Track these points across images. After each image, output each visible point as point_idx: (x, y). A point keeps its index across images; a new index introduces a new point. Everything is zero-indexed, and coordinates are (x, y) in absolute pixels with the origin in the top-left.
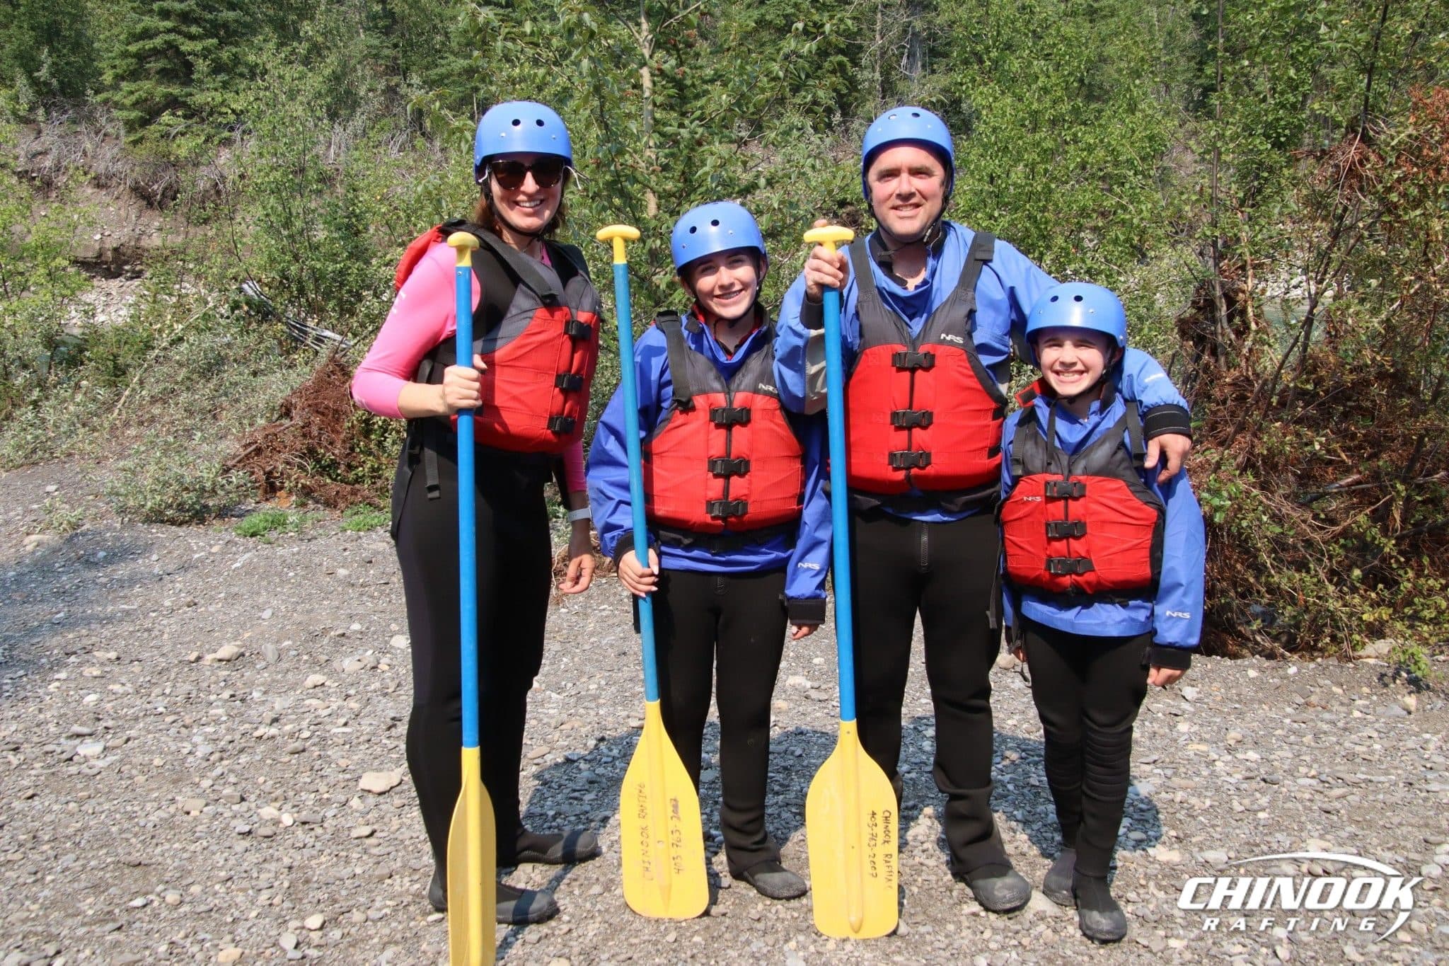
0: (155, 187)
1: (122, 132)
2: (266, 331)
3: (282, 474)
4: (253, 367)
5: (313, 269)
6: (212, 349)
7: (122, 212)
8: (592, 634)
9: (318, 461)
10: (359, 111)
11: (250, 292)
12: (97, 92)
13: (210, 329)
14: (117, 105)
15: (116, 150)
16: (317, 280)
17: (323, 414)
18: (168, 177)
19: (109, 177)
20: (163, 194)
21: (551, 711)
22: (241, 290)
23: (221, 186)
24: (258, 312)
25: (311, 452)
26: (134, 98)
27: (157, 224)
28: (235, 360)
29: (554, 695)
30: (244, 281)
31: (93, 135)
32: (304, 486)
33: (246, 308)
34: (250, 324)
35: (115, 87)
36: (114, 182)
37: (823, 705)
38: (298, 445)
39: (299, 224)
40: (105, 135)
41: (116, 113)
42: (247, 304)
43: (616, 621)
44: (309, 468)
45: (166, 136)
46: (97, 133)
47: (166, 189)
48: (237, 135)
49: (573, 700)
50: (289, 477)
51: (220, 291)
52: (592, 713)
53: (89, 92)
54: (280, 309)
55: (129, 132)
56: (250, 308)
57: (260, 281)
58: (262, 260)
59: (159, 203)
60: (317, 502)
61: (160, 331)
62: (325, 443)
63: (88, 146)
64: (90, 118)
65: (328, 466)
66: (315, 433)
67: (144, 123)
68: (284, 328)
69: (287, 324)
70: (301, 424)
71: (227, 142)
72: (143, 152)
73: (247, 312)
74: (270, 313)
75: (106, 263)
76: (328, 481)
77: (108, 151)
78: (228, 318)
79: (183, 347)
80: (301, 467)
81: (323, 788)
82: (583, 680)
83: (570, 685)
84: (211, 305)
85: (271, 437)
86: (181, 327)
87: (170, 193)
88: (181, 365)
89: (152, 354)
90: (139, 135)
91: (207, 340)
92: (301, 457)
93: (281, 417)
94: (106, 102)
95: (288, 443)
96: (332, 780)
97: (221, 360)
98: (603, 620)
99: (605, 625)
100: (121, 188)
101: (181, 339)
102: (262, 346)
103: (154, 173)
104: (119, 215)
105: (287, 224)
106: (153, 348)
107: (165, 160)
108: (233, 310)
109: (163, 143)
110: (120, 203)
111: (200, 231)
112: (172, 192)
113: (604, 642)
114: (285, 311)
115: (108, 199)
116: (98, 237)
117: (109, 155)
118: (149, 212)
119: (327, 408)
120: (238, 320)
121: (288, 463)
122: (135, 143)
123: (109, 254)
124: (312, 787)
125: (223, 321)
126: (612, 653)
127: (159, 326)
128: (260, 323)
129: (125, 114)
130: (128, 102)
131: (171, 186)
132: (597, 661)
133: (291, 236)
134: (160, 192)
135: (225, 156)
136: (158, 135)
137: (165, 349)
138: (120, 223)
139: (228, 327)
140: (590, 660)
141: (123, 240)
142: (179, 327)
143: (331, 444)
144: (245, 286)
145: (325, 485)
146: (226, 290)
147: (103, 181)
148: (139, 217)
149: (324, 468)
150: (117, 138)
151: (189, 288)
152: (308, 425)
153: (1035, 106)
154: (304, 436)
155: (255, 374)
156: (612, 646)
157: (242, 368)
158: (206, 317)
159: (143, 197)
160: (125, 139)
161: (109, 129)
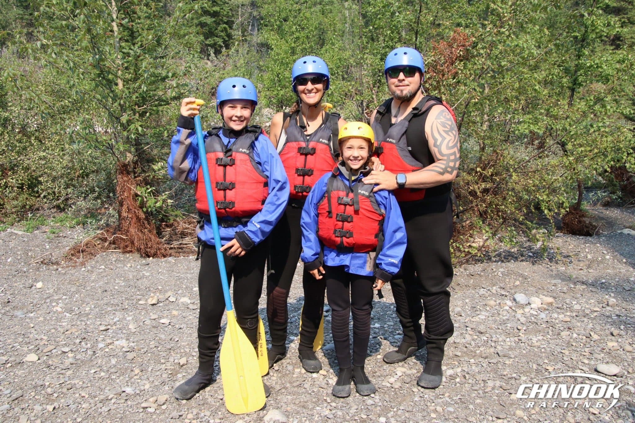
8: (93, 282)
21: (64, 324)
29: (68, 315)
37: (194, 312)
43: (105, 274)
49: (77, 316)
52: (83, 323)
82: (84, 306)
83: (77, 309)
98: (99, 274)
99: (100, 276)
113: (97, 285)
126: (100, 291)
132: (92, 295)
140: (88, 295)
153: (293, 45)
156: (100, 287)
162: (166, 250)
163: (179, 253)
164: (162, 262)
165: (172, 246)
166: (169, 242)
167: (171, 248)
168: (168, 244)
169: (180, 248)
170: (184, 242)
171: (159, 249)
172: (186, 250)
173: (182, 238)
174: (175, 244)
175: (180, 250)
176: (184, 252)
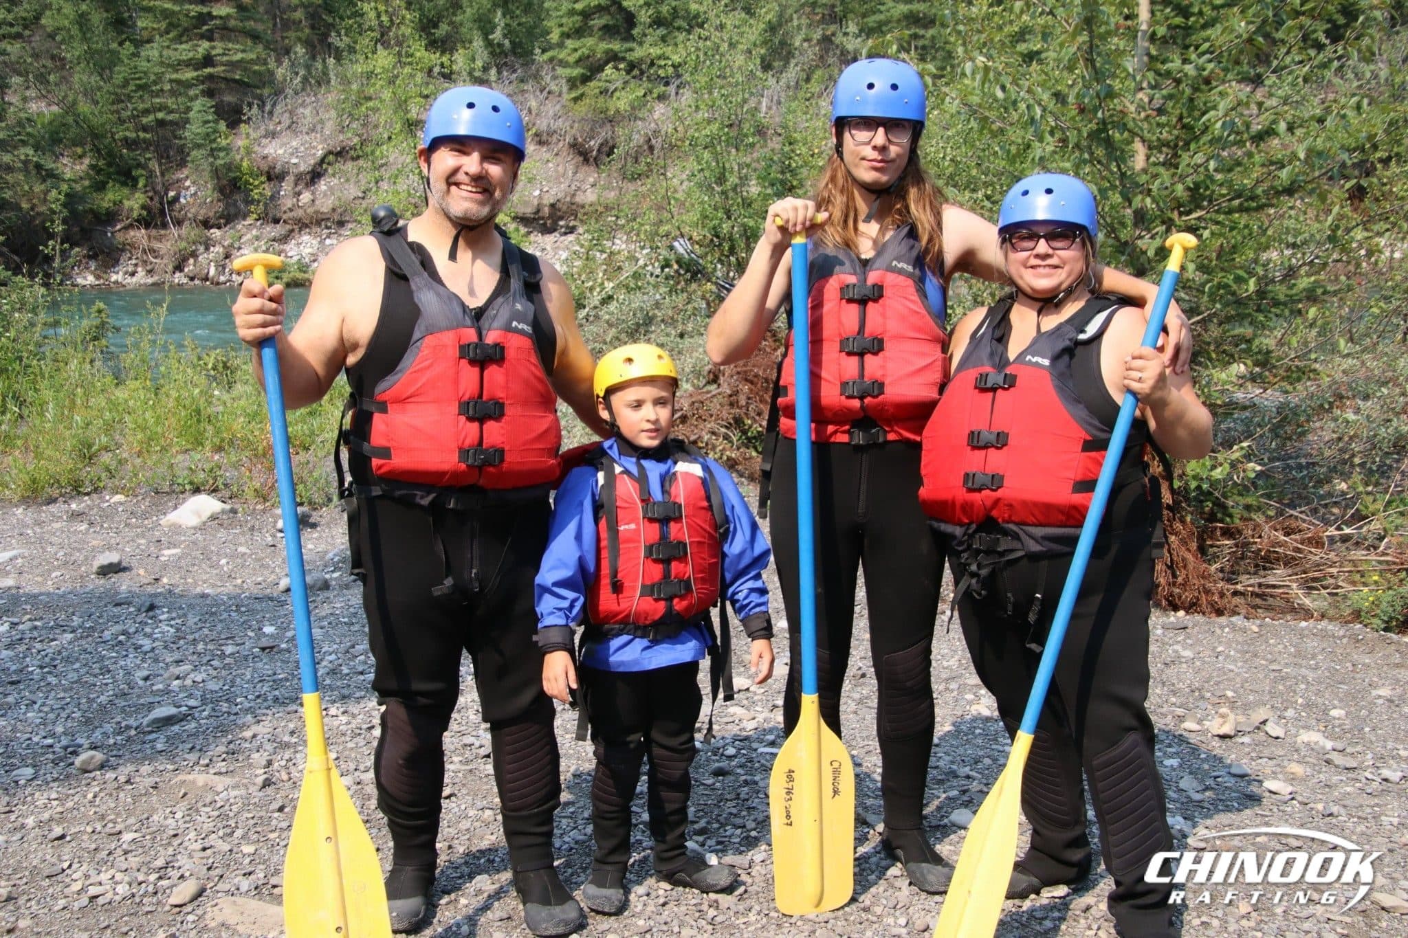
0: (592, 143)
1: (565, 89)
2: (695, 291)
3: (707, 444)
4: (680, 328)
5: (744, 225)
6: (642, 309)
7: (560, 169)
9: (744, 432)
11: (681, 250)
12: (544, 51)
13: (640, 288)
14: (561, 63)
15: (558, 107)
16: (748, 239)
17: (752, 382)
18: (604, 133)
19: (551, 134)
20: (599, 151)
22: (672, 248)
23: (653, 141)
24: (687, 271)
25: (738, 421)
26: (577, 55)
27: (591, 180)
28: (663, 321)
30: (675, 239)
31: (538, 93)
32: (729, 459)
33: (676, 267)
34: (678, 283)
35: (561, 45)
36: (555, 136)
38: (725, 414)
39: (733, 180)
40: (549, 93)
41: (560, 71)
42: (678, 262)
44: (735, 439)
45: (604, 92)
46: (542, 91)
47: (602, 145)
48: (671, 89)
50: (714, 448)
51: (651, 248)
53: (537, 51)
54: (710, 267)
55: (571, 89)
56: (680, 266)
57: (690, 239)
58: (694, 216)
59: (595, 159)
60: (741, 476)
61: (591, 289)
62: (752, 414)
63: (533, 104)
64: (537, 77)
65: (755, 438)
66: (743, 402)
67: (585, 79)
68: (714, 288)
69: (716, 284)
70: (729, 392)
71: (662, 98)
72: (582, 108)
73: (677, 271)
74: (699, 272)
75: (543, 218)
76: (754, 454)
77: (551, 108)
78: (657, 276)
79: (613, 307)
80: (726, 437)
84: (641, 262)
85: (697, 404)
86: (611, 285)
87: (605, 149)
88: (610, 325)
89: (582, 314)
90: (580, 92)
91: (637, 300)
92: (727, 428)
93: (708, 383)
94: (551, 60)
95: (714, 411)
97: (649, 320)
100: (561, 144)
101: (610, 297)
102: (690, 306)
103: (592, 129)
104: (557, 171)
105: (721, 180)
106: (584, 307)
107: (602, 116)
108: (663, 268)
109: (601, 99)
110: (559, 159)
111: (631, 186)
112: (608, 149)
114: (715, 269)
115: (547, 156)
116: (537, 193)
117: (551, 113)
118: (585, 168)
119: (756, 376)
120: (667, 278)
121: (713, 433)
122: (576, 100)
123: (547, 210)
125: (652, 280)
127: (591, 283)
128: (688, 282)
129: (568, 71)
130: (571, 59)
131: (606, 141)
133: (724, 193)
134: (596, 148)
135: (660, 110)
136: (597, 91)
137: (595, 307)
138: (557, 179)
139: (656, 286)
141: (560, 195)
142: (609, 285)
143: (759, 414)
144: (676, 244)
145: (751, 458)
146: (658, 247)
147: (544, 138)
148: (575, 173)
149: (749, 439)
150: (560, 95)
151: (620, 244)
152: (736, 393)
154: (731, 405)
155: (682, 336)
157: (669, 330)
158: (636, 276)
159: (580, 153)
160: (567, 96)
161: (553, 87)
162: (1222, 595)
163: (1256, 607)
164: (1222, 628)
165: (1239, 587)
166: (1231, 575)
167: (1235, 593)
168: (1229, 581)
169: (1257, 595)
170: (1271, 580)
171: (1207, 592)
172: (1278, 602)
173: (1265, 569)
174: (1247, 582)
175: (1258, 601)
176: (1269, 608)
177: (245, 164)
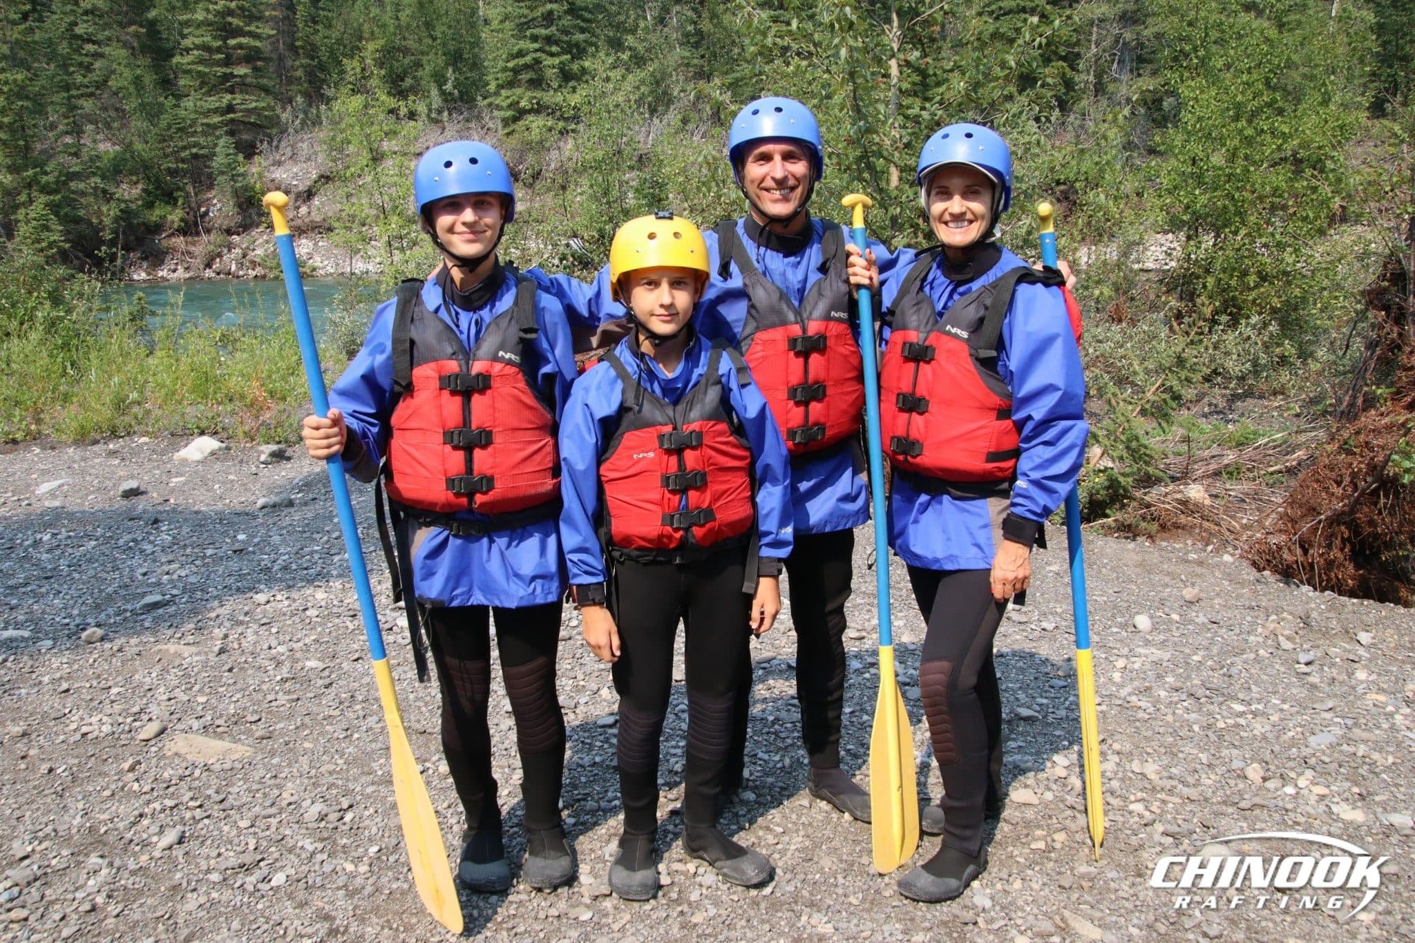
1: (500, 127)
10: (672, 108)
12: (485, 98)
14: (499, 108)
22: (568, 245)
26: (509, 101)
30: (571, 238)
33: (571, 259)
35: (497, 94)
40: (488, 129)
41: (496, 113)
42: (572, 256)
51: (553, 246)
53: (479, 98)
55: (504, 126)
57: (582, 238)
58: (585, 221)
64: (479, 117)
67: (515, 119)
72: (513, 141)
81: (580, 676)
84: (545, 257)
90: (511, 129)
94: (490, 105)
96: (588, 669)
103: (520, 157)
107: (528, 146)
122: (508, 135)
124: (572, 674)
129: (502, 113)
130: (504, 104)
144: (571, 242)
146: (557, 244)
150: (496, 131)
160: (501, 132)
161: (491, 125)
177: (258, 186)
